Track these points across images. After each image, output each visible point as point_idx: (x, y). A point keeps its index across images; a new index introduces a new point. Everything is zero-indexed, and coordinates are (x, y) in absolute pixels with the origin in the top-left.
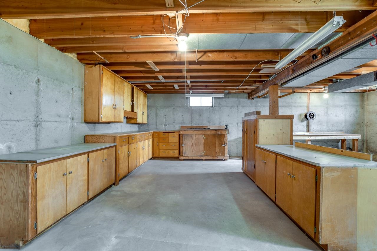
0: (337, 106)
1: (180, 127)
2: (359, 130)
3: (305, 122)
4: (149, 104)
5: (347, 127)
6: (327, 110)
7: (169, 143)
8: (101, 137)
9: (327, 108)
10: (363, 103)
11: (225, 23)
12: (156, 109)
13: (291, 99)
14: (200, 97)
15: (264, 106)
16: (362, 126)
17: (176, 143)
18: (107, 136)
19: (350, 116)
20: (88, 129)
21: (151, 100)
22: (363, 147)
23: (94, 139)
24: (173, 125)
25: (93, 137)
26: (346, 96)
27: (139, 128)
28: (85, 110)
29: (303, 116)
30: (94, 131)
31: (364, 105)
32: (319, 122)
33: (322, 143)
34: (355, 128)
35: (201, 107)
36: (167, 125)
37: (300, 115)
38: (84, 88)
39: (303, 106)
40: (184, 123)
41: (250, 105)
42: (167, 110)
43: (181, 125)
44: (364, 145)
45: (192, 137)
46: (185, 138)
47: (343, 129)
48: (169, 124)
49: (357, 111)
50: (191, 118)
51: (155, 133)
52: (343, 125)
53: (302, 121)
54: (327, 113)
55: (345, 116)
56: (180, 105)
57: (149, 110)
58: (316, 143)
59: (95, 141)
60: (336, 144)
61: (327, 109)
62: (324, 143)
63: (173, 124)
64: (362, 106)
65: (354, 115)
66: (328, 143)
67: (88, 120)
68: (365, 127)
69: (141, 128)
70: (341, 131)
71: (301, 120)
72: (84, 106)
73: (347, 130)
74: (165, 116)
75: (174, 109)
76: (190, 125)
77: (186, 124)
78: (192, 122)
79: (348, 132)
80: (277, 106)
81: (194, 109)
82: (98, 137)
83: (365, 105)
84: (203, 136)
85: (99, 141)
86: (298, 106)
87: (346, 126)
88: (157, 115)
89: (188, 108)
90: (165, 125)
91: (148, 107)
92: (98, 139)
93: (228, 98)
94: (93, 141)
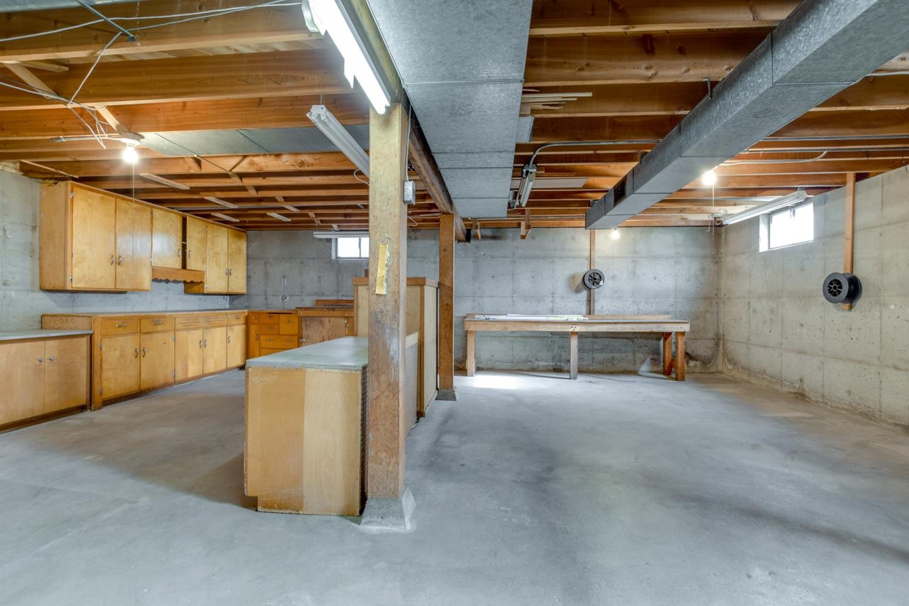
0: (657, 258)
1: (314, 302)
2: (707, 311)
3: (585, 293)
4: (250, 252)
5: (680, 306)
6: (635, 266)
7: (279, 334)
8: (70, 318)
9: (633, 262)
10: (718, 251)
11: (196, 113)
12: (265, 263)
13: (553, 240)
14: (358, 239)
15: (492, 257)
16: (714, 302)
17: (293, 335)
18: (79, 317)
19: (689, 280)
20: (53, 303)
21: (254, 245)
22: (717, 351)
23: (57, 322)
24: (300, 298)
25: (55, 318)
26: (678, 235)
27: (231, 303)
28: (41, 268)
29: (580, 280)
30: (73, 307)
31: (720, 256)
32: (616, 292)
33: (622, 340)
34: (698, 308)
35: (360, 258)
36: (288, 298)
37: (573, 277)
38: (38, 224)
39: (580, 257)
40: (323, 294)
41: (463, 255)
42: (288, 265)
43: (316, 298)
44: (718, 347)
45: (322, 323)
46: (306, 325)
47: (670, 309)
48: (291, 296)
49: (703, 270)
50: (338, 283)
51: (251, 315)
52: (671, 301)
53: (577, 291)
54: (634, 273)
55: (676, 280)
56: (315, 255)
57: (251, 266)
58: (609, 339)
59: (59, 326)
60: (655, 342)
61: (633, 264)
62: (625, 340)
63: (299, 296)
64: (716, 258)
65: (697, 279)
66: (636, 340)
67: (48, 286)
68: (722, 305)
69: (235, 302)
70: (667, 313)
71: (575, 288)
72: (40, 259)
73: (680, 311)
74: (284, 277)
75: (302, 262)
76: (335, 298)
77: (327, 296)
78: (338, 291)
79: (681, 316)
80: (449, 258)
81: (343, 264)
82: (64, 318)
83: (723, 256)
84: (346, 322)
85: (65, 326)
86: (568, 257)
87: (677, 302)
88: (266, 275)
89: (331, 260)
90: (284, 298)
91: (248, 258)
92: (64, 321)
93: (416, 238)
94: (56, 327)
